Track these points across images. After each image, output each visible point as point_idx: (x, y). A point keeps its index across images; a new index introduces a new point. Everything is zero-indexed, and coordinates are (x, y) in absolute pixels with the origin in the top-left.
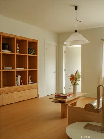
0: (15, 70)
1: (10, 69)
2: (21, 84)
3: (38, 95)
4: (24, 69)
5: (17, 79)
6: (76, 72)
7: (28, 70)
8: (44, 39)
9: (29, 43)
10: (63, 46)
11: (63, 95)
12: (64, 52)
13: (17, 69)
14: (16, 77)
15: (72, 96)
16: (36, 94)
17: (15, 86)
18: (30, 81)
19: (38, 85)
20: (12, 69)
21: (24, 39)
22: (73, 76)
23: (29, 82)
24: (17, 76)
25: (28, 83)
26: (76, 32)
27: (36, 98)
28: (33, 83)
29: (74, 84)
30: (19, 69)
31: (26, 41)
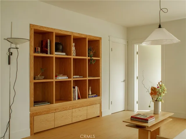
0: (72, 79)
1: (65, 78)
2: (79, 98)
3: (101, 113)
4: (83, 77)
5: (74, 91)
6: (159, 83)
7: (88, 78)
8: (109, 36)
9: (89, 41)
10: (135, 45)
11: (142, 117)
12: (135, 53)
13: (73, 78)
14: (72, 89)
15: (154, 119)
16: (99, 112)
17: (71, 100)
18: (90, 93)
19: (101, 99)
20: (67, 78)
21: (83, 36)
22: (155, 88)
23: (89, 95)
24: (74, 88)
25: (88, 97)
26: (160, 27)
27: (99, 116)
28: (95, 96)
29: (156, 101)
30: (76, 78)
31: (85, 39)
